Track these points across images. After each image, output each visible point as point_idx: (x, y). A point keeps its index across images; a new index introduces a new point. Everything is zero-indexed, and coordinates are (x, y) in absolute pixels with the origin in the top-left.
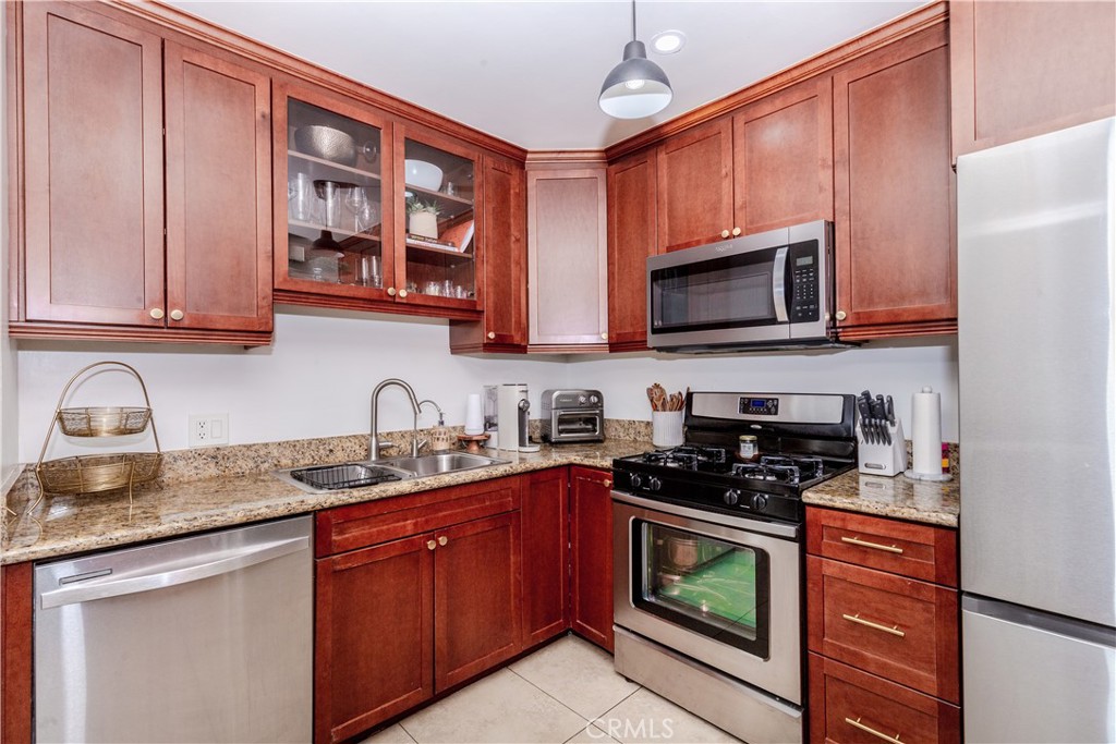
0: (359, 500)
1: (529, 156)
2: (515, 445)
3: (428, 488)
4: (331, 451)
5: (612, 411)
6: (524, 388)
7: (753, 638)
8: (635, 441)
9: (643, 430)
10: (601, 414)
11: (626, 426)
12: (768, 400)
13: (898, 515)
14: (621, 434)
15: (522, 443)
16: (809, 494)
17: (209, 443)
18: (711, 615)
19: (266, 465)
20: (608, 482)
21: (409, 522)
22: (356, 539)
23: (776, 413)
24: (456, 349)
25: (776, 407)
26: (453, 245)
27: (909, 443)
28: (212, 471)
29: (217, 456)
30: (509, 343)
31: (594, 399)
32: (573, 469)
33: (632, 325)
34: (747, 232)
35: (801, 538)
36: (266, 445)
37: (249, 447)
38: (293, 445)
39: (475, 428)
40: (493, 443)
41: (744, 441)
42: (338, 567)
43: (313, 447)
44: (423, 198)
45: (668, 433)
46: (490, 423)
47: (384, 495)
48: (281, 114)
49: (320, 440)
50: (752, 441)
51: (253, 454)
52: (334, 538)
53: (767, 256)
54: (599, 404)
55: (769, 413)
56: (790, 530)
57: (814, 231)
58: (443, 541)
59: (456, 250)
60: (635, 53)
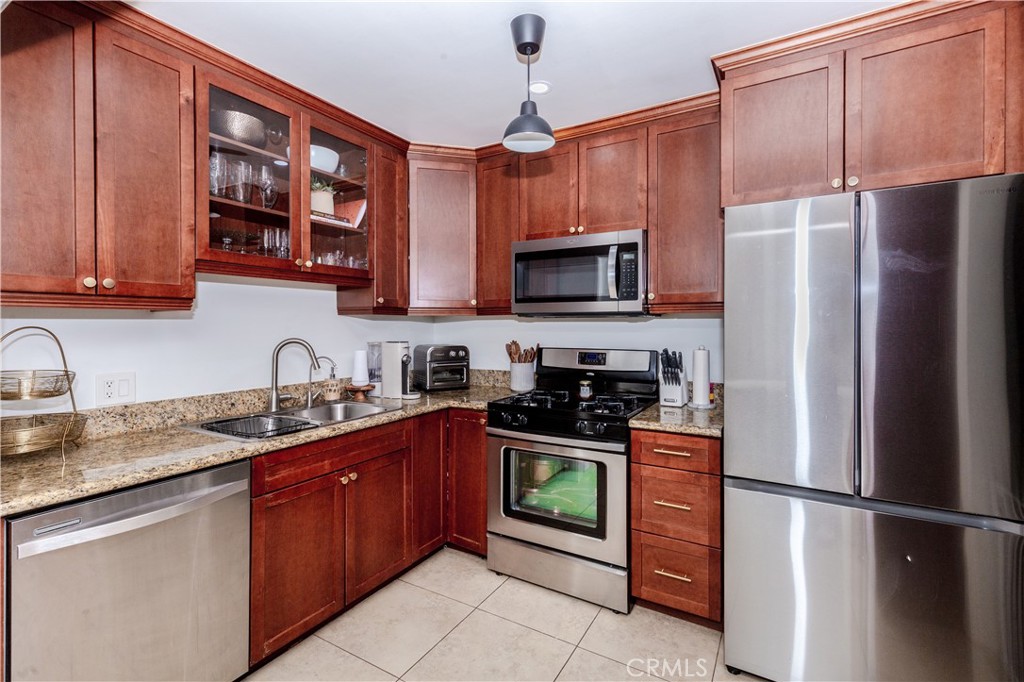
0: (289, 445)
1: (411, 147)
2: (399, 394)
3: (342, 432)
4: (233, 404)
5: (475, 364)
6: (406, 345)
7: (594, 526)
8: (494, 387)
9: (501, 378)
10: (467, 367)
11: (486, 375)
12: (599, 354)
13: (688, 431)
14: (482, 382)
15: (404, 392)
16: (634, 422)
17: (117, 401)
18: (560, 514)
19: (172, 420)
20: (483, 421)
21: (326, 462)
22: (284, 478)
23: (604, 364)
24: (342, 311)
25: (605, 359)
26: (348, 221)
27: (690, 384)
28: (121, 428)
29: (124, 413)
30: (394, 307)
31: (462, 353)
32: (451, 413)
33: (497, 294)
34: (588, 231)
35: (628, 453)
36: (173, 401)
37: (156, 404)
38: (198, 400)
39: (360, 380)
40: (376, 392)
41: (583, 385)
42: (270, 504)
43: (216, 402)
44: (319, 177)
45: (523, 380)
46: (372, 375)
47: (308, 440)
48: (203, 99)
49: (223, 395)
50: (588, 385)
51: (160, 410)
52: (267, 479)
53: (603, 250)
54: (466, 358)
55: (600, 364)
56: (621, 447)
57: (634, 236)
58: (353, 476)
59: (350, 225)
60: (529, 110)
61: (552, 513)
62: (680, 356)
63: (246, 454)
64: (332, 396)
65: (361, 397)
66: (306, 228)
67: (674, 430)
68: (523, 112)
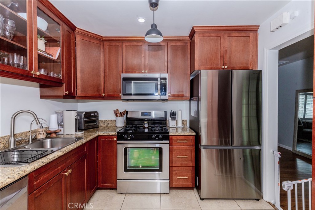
0: (46, 163)
1: (77, 29)
2: (73, 132)
3: (67, 152)
5: (101, 118)
6: (77, 111)
7: (158, 168)
8: (107, 126)
9: (110, 122)
10: (98, 119)
11: (104, 122)
13: (187, 134)
15: (76, 131)
20: (115, 139)
21: (59, 167)
23: (151, 116)
24: (42, 97)
25: (150, 114)
26: (52, 56)
30: (71, 96)
31: (96, 114)
32: (99, 138)
33: (113, 92)
34: (149, 73)
39: (54, 127)
40: (61, 133)
42: (36, 196)
44: (40, 33)
45: (121, 123)
46: (61, 124)
47: (54, 159)
50: (147, 123)
52: (35, 183)
53: (156, 79)
54: (97, 116)
55: (149, 116)
57: (165, 75)
58: (70, 171)
59: (53, 58)
60: (154, 27)
61: (139, 167)
62: (176, 112)
63: (27, 173)
64: (41, 137)
65: (54, 135)
66: (35, 56)
67: (183, 134)
68: (152, 27)
